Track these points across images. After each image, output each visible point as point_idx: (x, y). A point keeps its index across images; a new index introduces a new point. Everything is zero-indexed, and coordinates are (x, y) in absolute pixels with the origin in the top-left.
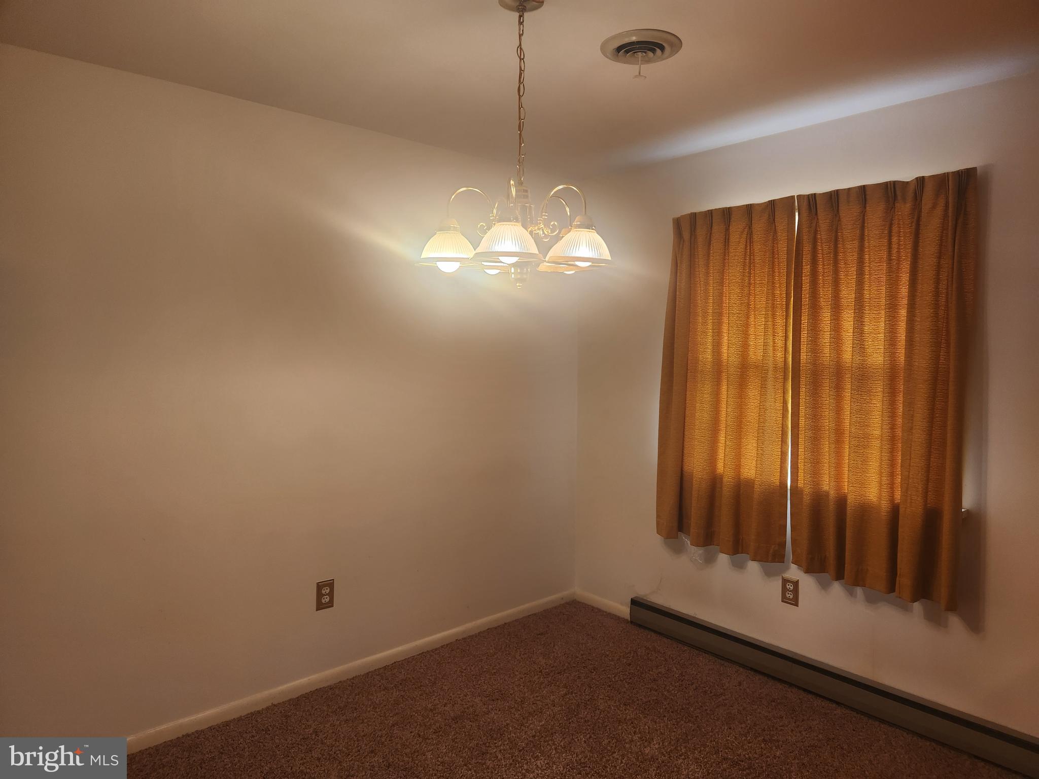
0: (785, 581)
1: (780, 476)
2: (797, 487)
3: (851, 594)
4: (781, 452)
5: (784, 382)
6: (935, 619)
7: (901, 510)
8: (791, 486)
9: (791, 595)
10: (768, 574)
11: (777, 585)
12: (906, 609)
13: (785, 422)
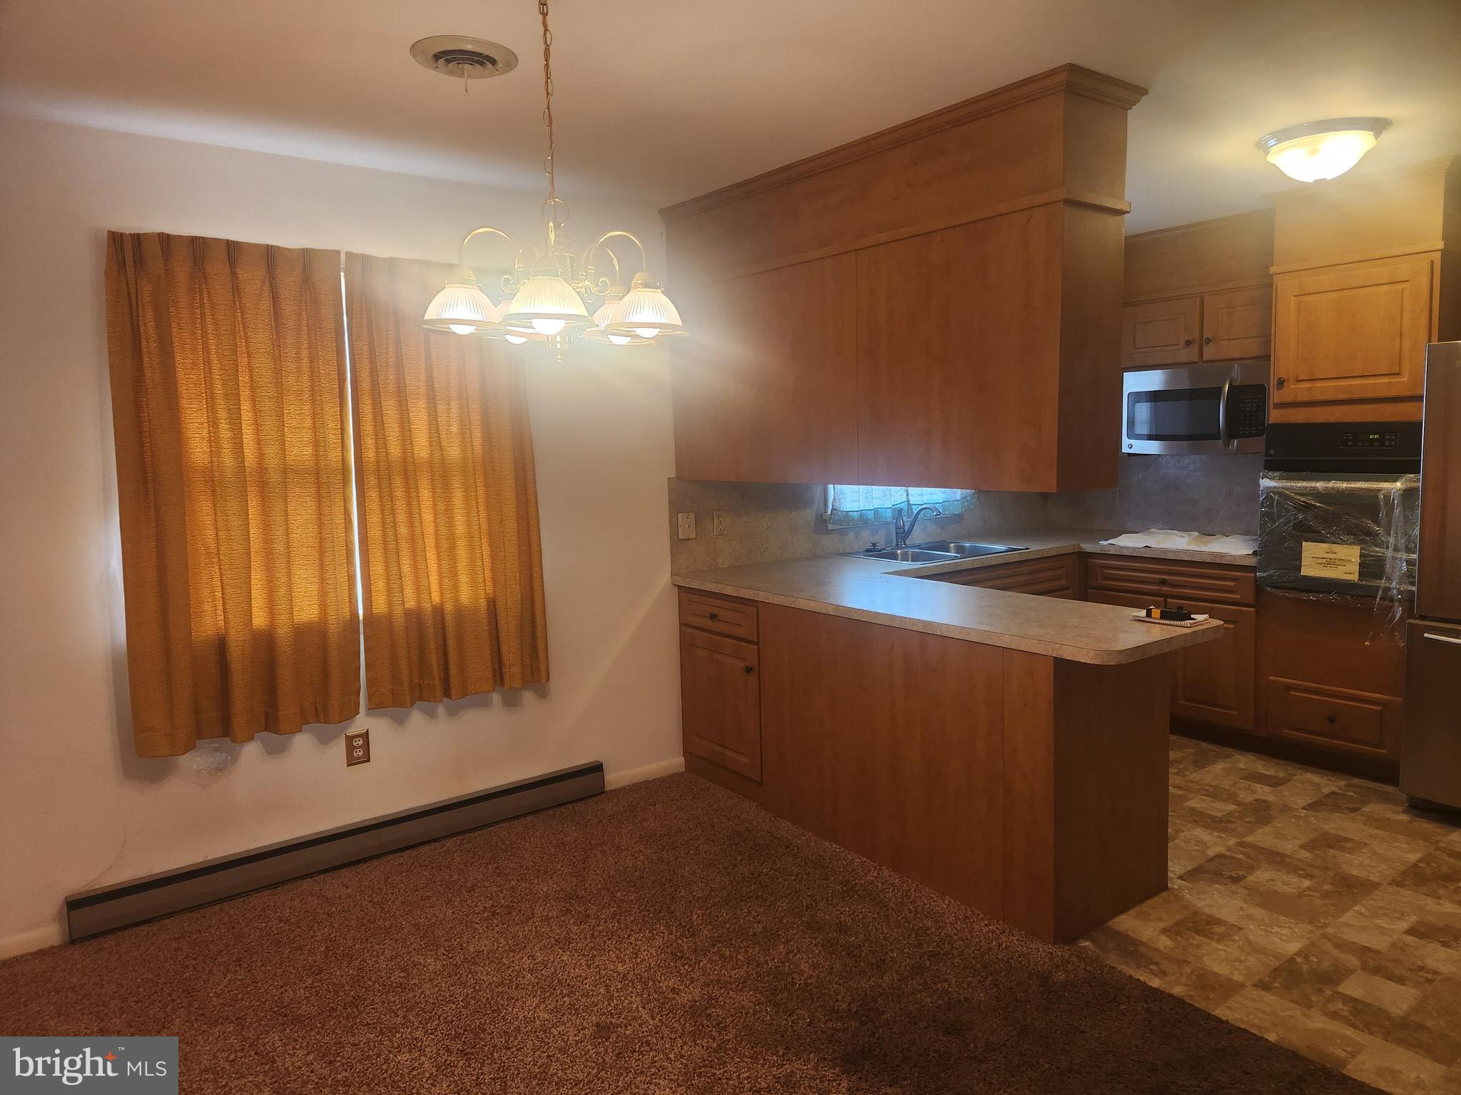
0: (350, 739)
1: (350, 607)
2: (372, 614)
3: (432, 715)
4: (348, 576)
5: (344, 488)
6: (511, 702)
7: (500, 604)
8: (363, 615)
9: (359, 752)
10: (324, 740)
11: (340, 748)
12: (485, 704)
13: (349, 537)
